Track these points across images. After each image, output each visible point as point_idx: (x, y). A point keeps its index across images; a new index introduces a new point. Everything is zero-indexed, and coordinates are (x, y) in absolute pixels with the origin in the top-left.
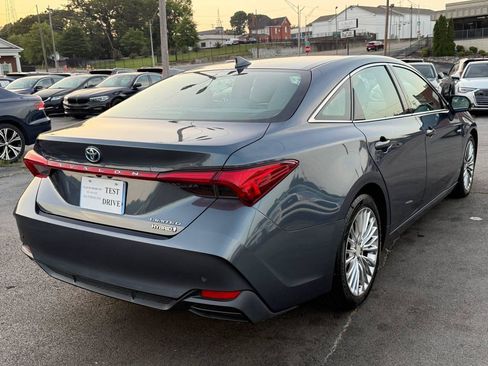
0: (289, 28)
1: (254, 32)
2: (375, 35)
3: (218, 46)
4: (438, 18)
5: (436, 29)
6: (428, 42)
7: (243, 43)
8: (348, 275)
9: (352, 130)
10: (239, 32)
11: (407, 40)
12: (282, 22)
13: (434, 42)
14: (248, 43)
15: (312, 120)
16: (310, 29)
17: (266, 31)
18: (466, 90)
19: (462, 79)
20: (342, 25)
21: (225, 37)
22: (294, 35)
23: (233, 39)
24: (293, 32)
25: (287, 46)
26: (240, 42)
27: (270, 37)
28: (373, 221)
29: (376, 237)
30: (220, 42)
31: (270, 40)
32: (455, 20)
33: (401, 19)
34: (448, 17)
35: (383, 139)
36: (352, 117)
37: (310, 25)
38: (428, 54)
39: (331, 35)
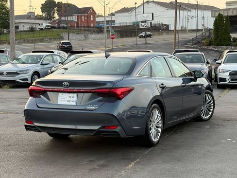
0: (95, 17)
1: (63, 18)
2: (168, 26)
3: (32, 30)
4: (217, 14)
5: (216, 24)
6: (210, 33)
7: (54, 28)
8: (151, 132)
9: (151, 80)
10: (49, 17)
11: (194, 31)
12: (88, 11)
13: (214, 34)
14: (59, 28)
15: (137, 75)
16: (113, 18)
17: (74, 18)
18: (224, 71)
19: (222, 64)
20: (140, 18)
21: (37, 21)
22: (99, 23)
23: (45, 24)
24: (98, 19)
25: (93, 32)
26: (52, 27)
27: (78, 23)
28: (159, 115)
29: (160, 118)
30: (34, 26)
31: (78, 26)
32: (231, 17)
33: (189, 13)
34: (225, 14)
35: (162, 84)
36: (151, 76)
37: (113, 14)
38: (210, 44)
39: (131, 24)
